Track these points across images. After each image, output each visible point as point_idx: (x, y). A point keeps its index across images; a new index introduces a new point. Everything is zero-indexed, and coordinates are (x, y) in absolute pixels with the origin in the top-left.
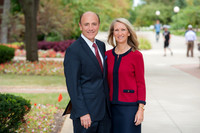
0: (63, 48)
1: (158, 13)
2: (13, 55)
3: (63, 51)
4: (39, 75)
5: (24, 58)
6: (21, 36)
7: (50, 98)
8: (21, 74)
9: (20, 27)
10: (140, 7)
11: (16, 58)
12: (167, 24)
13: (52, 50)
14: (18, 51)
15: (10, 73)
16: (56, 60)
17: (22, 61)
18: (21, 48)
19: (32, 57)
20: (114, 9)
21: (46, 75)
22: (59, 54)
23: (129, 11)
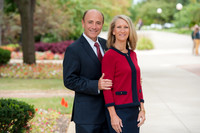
0: (61, 50)
1: (159, 11)
2: (9, 58)
3: (61, 53)
4: (38, 78)
5: (21, 61)
6: (16, 37)
7: (51, 102)
8: (18, 78)
9: (15, 28)
10: (140, 5)
11: (12, 61)
12: (169, 22)
13: (49, 52)
14: (13, 54)
15: (7, 77)
16: (54, 62)
17: (19, 64)
18: (17, 50)
19: (29, 60)
20: (113, 8)
21: (44, 78)
22: (56, 56)
23: (129, 9)
